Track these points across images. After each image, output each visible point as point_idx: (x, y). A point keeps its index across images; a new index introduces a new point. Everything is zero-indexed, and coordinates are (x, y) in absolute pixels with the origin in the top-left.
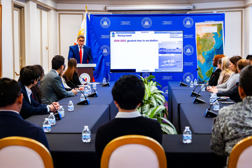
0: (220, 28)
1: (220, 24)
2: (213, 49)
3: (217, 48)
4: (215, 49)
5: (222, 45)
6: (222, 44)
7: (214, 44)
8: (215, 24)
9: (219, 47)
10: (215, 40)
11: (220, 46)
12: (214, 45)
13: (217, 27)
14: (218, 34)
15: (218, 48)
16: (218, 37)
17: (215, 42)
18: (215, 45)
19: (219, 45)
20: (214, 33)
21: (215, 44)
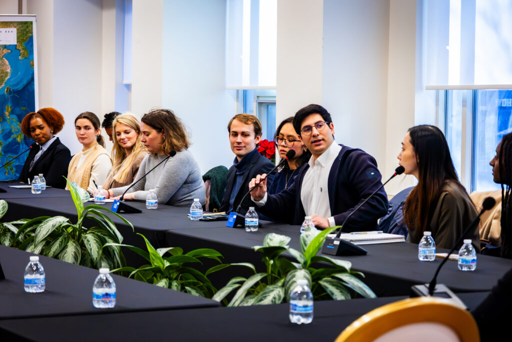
0: (27, 32)
1: (26, 23)
2: (3, 89)
3: (14, 89)
4: (10, 91)
5: (32, 79)
6: (30, 77)
7: (6, 76)
8: (11, 22)
9: (21, 85)
10: (9, 66)
11: (25, 82)
12: (7, 79)
13: (15, 29)
14: (20, 50)
15: (20, 87)
16: (20, 58)
17: (9, 70)
18: (9, 79)
19: (21, 81)
20: (5, 47)
21: (8, 77)
